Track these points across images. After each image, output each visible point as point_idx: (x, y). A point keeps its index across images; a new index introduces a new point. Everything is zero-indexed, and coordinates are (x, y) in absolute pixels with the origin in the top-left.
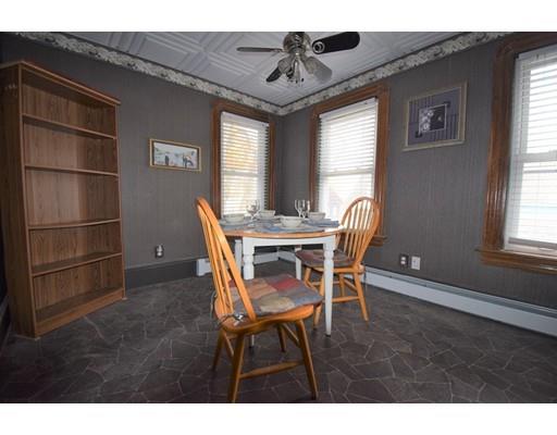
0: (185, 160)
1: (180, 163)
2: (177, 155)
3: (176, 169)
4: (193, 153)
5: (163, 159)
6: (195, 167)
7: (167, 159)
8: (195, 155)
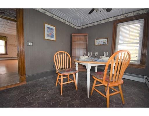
0: (103, 42)
1: (102, 43)
2: (101, 42)
3: (101, 45)
4: (106, 40)
5: (98, 43)
6: (106, 44)
7: (99, 43)
8: (107, 40)
